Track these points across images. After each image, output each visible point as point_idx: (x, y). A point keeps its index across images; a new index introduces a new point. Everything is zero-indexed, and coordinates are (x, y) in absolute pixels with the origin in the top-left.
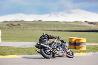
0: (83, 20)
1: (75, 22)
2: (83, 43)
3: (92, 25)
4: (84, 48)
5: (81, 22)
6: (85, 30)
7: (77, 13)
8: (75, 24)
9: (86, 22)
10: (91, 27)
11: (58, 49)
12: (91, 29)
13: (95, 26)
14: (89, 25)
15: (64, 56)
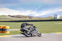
0: (7, 15)
1: (2, 16)
2: (8, 29)
3: (13, 18)
4: (8, 32)
5: (6, 16)
6: (9, 21)
7: (3, 10)
8: (2, 17)
9: (9, 16)
10: (12, 19)
12: (12, 20)
13: (15, 18)
14: (11, 18)
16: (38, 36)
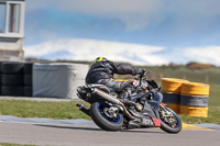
2: (200, 97)
11: (140, 107)
15: (154, 126)
16: (162, 127)
